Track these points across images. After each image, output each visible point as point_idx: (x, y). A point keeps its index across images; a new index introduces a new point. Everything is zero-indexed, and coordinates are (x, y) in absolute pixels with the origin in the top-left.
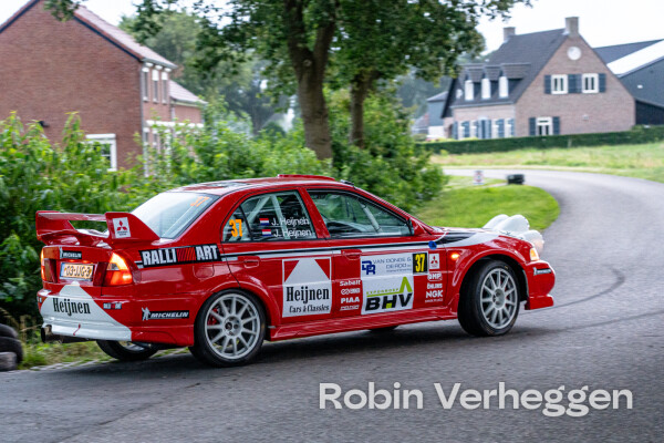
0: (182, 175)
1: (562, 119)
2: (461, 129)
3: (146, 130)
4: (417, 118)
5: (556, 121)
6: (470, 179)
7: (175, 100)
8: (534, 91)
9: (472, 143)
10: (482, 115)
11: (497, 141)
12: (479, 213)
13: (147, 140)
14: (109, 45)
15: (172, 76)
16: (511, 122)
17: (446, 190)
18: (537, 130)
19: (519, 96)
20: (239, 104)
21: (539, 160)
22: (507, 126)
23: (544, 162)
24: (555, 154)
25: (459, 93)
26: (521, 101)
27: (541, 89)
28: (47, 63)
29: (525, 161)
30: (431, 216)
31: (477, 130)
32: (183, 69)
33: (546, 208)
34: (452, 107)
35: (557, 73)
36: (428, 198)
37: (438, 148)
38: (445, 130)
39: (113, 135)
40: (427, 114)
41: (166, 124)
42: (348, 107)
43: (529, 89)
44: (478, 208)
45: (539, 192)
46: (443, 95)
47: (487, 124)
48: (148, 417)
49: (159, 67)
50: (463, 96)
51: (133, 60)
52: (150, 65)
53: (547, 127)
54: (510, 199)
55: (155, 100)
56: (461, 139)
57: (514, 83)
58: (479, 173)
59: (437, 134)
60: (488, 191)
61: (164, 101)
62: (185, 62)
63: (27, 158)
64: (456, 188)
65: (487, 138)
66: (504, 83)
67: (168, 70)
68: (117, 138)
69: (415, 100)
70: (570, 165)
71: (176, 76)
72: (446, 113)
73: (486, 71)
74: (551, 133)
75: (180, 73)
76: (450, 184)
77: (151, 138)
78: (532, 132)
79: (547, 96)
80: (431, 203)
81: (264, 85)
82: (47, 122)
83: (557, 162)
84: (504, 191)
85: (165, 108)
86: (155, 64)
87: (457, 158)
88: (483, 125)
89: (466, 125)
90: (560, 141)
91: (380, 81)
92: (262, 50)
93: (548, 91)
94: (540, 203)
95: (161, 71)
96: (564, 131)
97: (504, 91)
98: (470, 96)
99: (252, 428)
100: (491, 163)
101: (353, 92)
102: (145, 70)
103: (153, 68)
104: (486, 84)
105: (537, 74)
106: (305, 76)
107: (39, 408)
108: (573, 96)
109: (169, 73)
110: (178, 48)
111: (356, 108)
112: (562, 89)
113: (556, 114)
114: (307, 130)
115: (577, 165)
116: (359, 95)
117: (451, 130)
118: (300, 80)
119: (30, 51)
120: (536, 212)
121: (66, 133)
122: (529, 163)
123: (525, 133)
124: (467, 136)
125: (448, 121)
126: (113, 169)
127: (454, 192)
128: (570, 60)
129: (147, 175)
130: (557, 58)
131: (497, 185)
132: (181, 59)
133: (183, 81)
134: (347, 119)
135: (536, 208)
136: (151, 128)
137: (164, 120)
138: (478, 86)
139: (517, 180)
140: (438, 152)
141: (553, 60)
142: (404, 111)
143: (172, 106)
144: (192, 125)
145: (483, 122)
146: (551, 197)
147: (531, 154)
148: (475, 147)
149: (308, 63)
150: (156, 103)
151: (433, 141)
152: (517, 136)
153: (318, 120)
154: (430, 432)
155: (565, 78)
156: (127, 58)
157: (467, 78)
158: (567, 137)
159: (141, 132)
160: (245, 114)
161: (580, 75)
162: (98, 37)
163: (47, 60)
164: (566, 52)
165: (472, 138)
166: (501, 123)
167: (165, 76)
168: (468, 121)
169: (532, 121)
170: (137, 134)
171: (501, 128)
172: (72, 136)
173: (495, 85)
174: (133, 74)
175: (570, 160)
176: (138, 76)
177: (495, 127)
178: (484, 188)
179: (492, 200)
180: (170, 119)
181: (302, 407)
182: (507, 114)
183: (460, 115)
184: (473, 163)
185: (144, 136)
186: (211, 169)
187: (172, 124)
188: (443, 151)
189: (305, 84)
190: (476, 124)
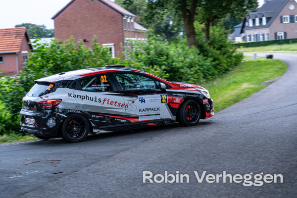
0: (139, 59)
1: (288, 33)
2: (248, 37)
3: (125, 42)
4: (231, 34)
5: (285, 34)
6: (252, 57)
7: (137, 30)
8: (276, 22)
9: (252, 43)
10: (256, 32)
11: (262, 42)
12: (255, 70)
13: (126, 45)
14: (111, 9)
15: (135, 20)
16: (267, 34)
17: (243, 62)
18: (277, 37)
19: (271, 24)
20: (161, 30)
21: (279, 49)
22: (266, 36)
23: (281, 50)
24: (285, 46)
25: (247, 24)
26: (271, 26)
27: (279, 21)
28: (87, 17)
29: (274, 49)
30: (237, 72)
31: (254, 38)
32: (140, 17)
33: (282, 67)
34: (244, 29)
35: (285, 15)
36: (236, 65)
37: (239, 45)
38: (242, 38)
39: (113, 44)
40: (235, 32)
41: (133, 39)
42: (203, 30)
43: (274, 21)
44: (255, 68)
45: (279, 62)
46: (241, 25)
47: (258, 35)
48: (128, 153)
49: (130, 17)
50: (248, 25)
51: (120, 15)
52: (126, 16)
53: (282, 36)
54: (268, 64)
55: (129, 30)
56: (248, 42)
57: (268, 19)
58: (255, 54)
59: (239, 40)
60: (259, 61)
61: (132, 30)
62: (141, 14)
63: (79, 54)
64: (247, 61)
65: (258, 41)
66: (264, 19)
67: (133, 18)
68: (114, 45)
69: (230, 27)
70: (291, 50)
71: (137, 20)
72: (242, 32)
73: (258, 15)
74: (283, 38)
75: (138, 19)
76: (245, 59)
77: (128, 45)
78: (276, 38)
79: (281, 24)
80: (236, 67)
81: (171, 23)
82: (87, 40)
83: (286, 50)
84: (265, 61)
85: (133, 33)
86: (128, 16)
87: (246, 49)
88: (257, 36)
89: (250, 36)
90: (287, 41)
91: (216, 20)
92: (170, 9)
93: (282, 22)
94: (280, 66)
95: (131, 19)
96: (289, 37)
97: (264, 23)
98: (251, 25)
99: (168, 157)
100: (260, 50)
101: (206, 24)
102: (125, 18)
103: (127, 18)
104: (257, 20)
105: (277, 16)
106: (187, 19)
107: (85, 151)
108: (292, 24)
109: (134, 19)
110: (138, 10)
111: (207, 31)
112: (287, 21)
113: (285, 31)
114: (188, 40)
115: (294, 50)
116: (208, 26)
117: (244, 38)
118: (185, 20)
119: (80, 12)
120: (278, 69)
121: (93, 44)
122: (275, 50)
123: (273, 39)
124: (250, 40)
125: (243, 35)
126: (113, 57)
127: (245, 62)
128: (290, 10)
129: (126, 59)
130: (285, 9)
131: (262, 59)
132: (139, 13)
133: (140, 22)
134: (204, 35)
135: (278, 68)
136: (128, 41)
137: (132, 38)
138: (254, 21)
139: (270, 57)
140: (239, 47)
141: (283, 10)
142: (226, 31)
143: (135, 32)
144: (143, 39)
145: (257, 35)
146: (284, 63)
147: (276, 47)
148: (254, 44)
149: (188, 14)
150: (129, 31)
151: (237, 43)
152: (270, 40)
153: (192, 36)
154: (238, 157)
155: (288, 17)
156: (117, 14)
157: (250, 18)
158: (289, 40)
159: (123, 42)
160: (163, 34)
161: (294, 16)
162: (106, 6)
163: (87, 16)
164: (288, 7)
165: (252, 41)
166: (263, 35)
167: (132, 21)
168: (251, 34)
169: (276, 34)
170: (121, 44)
171: (264, 37)
172: (95, 45)
173: (261, 20)
174: (120, 20)
175: (291, 49)
176: (122, 20)
177: (261, 37)
178: (258, 60)
179: (260, 65)
180: (134, 37)
181: (188, 148)
182: (266, 31)
183: (247, 32)
184: (253, 51)
185: (125, 44)
186: (150, 56)
187: (135, 39)
188: (241, 47)
189: (186, 22)
190: (254, 36)
